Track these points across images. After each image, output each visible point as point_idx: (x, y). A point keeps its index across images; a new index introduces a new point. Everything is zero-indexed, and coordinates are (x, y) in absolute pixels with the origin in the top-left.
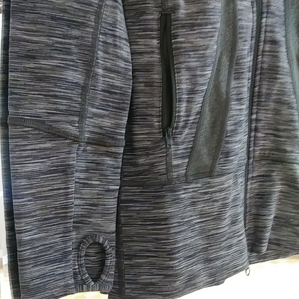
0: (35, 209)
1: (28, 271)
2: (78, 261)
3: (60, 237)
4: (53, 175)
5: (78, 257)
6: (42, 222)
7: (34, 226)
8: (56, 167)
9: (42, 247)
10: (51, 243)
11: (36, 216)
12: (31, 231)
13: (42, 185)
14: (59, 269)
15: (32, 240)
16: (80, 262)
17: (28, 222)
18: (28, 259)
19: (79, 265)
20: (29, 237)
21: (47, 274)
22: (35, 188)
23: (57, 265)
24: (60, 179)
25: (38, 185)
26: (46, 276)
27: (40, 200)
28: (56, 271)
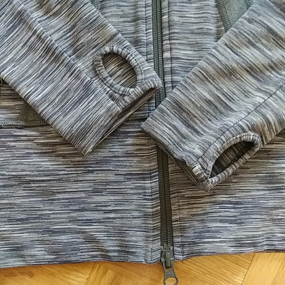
0: (25, 70)
1: (62, 122)
2: (105, 84)
3: (69, 77)
4: (15, 32)
5: (103, 81)
6: (42, 77)
7: (36, 85)
8: (11, 23)
9: (60, 96)
10: (65, 88)
11: (30, 76)
12: (36, 90)
13: (13, 47)
14: (92, 102)
15: (45, 97)
16: (109, 84)
17: (28, 84)
18: (54, 114)
19: (109, 87)
20: (40, 96)
21: (83, 114)
22: (9, 54)
23: (87, 101)
24: (23, 29)
25: (9, 49)
26: (83, 116)
27: (23, 60)
28: (89, 106)
